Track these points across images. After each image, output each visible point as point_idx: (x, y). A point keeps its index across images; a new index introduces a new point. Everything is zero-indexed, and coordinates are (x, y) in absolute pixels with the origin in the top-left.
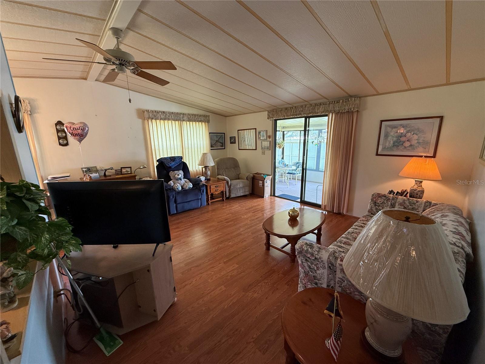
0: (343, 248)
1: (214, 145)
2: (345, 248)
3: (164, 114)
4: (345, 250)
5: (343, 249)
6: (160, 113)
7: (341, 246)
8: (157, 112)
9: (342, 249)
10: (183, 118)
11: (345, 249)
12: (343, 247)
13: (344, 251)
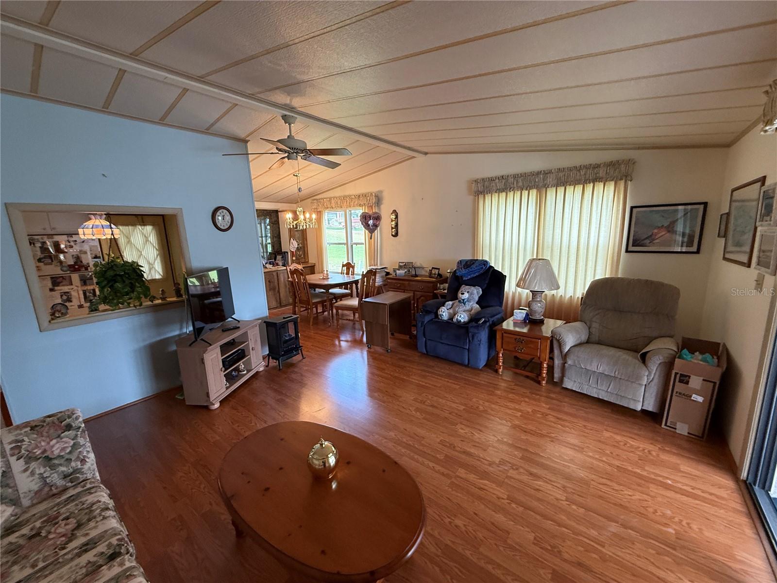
0: (76, 551)
1: (647, 241)
2: (72, 559)
3: (504, 181)
4: (65, 554)
5: (72, 550)
6: (497, 180)
7: (86, 551)
8: (492, 180)
9: (76, 548)
10: (544, 181)
11: (70, 556)
12: (79, 555)
13: (64, 548)
